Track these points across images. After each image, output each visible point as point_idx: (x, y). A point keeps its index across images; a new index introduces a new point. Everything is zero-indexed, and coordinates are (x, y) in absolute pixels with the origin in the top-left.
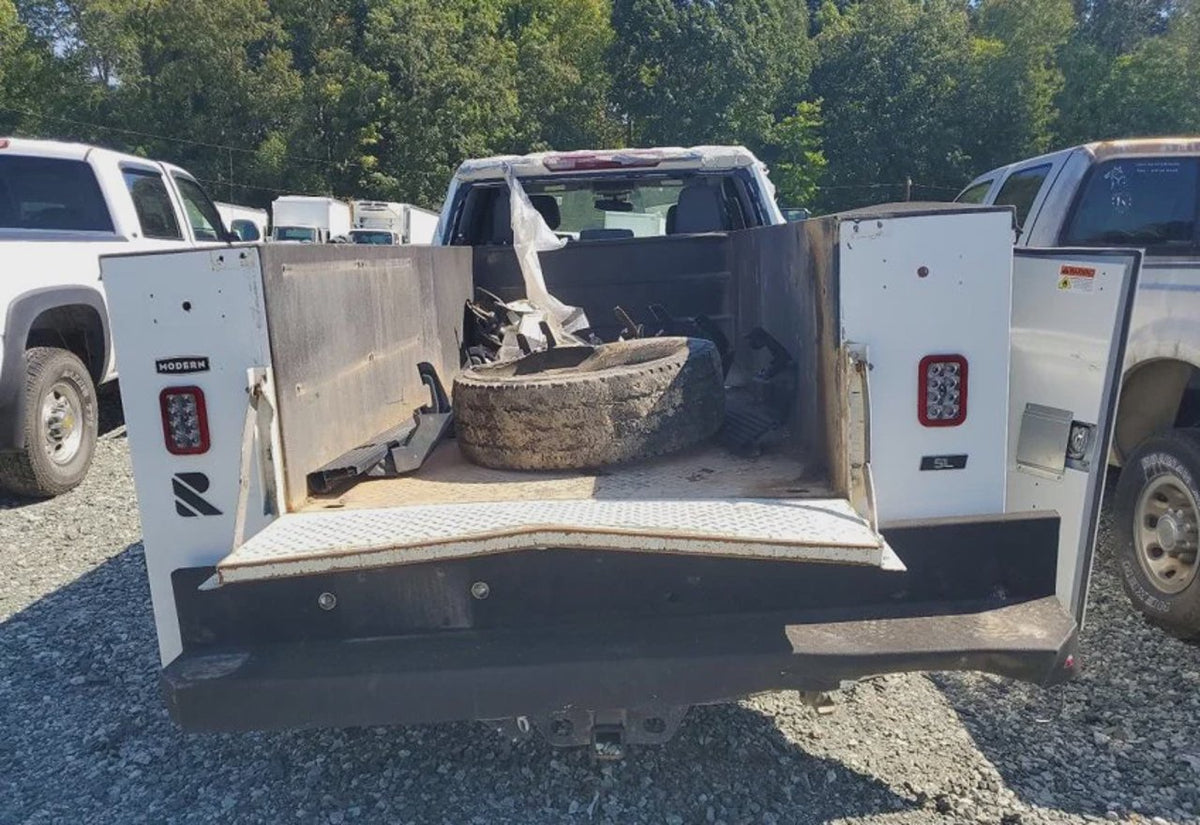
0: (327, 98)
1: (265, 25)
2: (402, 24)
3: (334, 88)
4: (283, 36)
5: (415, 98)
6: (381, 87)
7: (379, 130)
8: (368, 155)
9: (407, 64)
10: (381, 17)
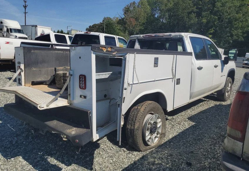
0: (203, 23)
1: (192, 8)
2: (223, 5)
3: (204, 21)
4: (195, 10)
5: (224, 22)
6: (215, 20)
7: (214, 30)
8: (210, 35)
9: (223, 14)
10: (219, 4)
